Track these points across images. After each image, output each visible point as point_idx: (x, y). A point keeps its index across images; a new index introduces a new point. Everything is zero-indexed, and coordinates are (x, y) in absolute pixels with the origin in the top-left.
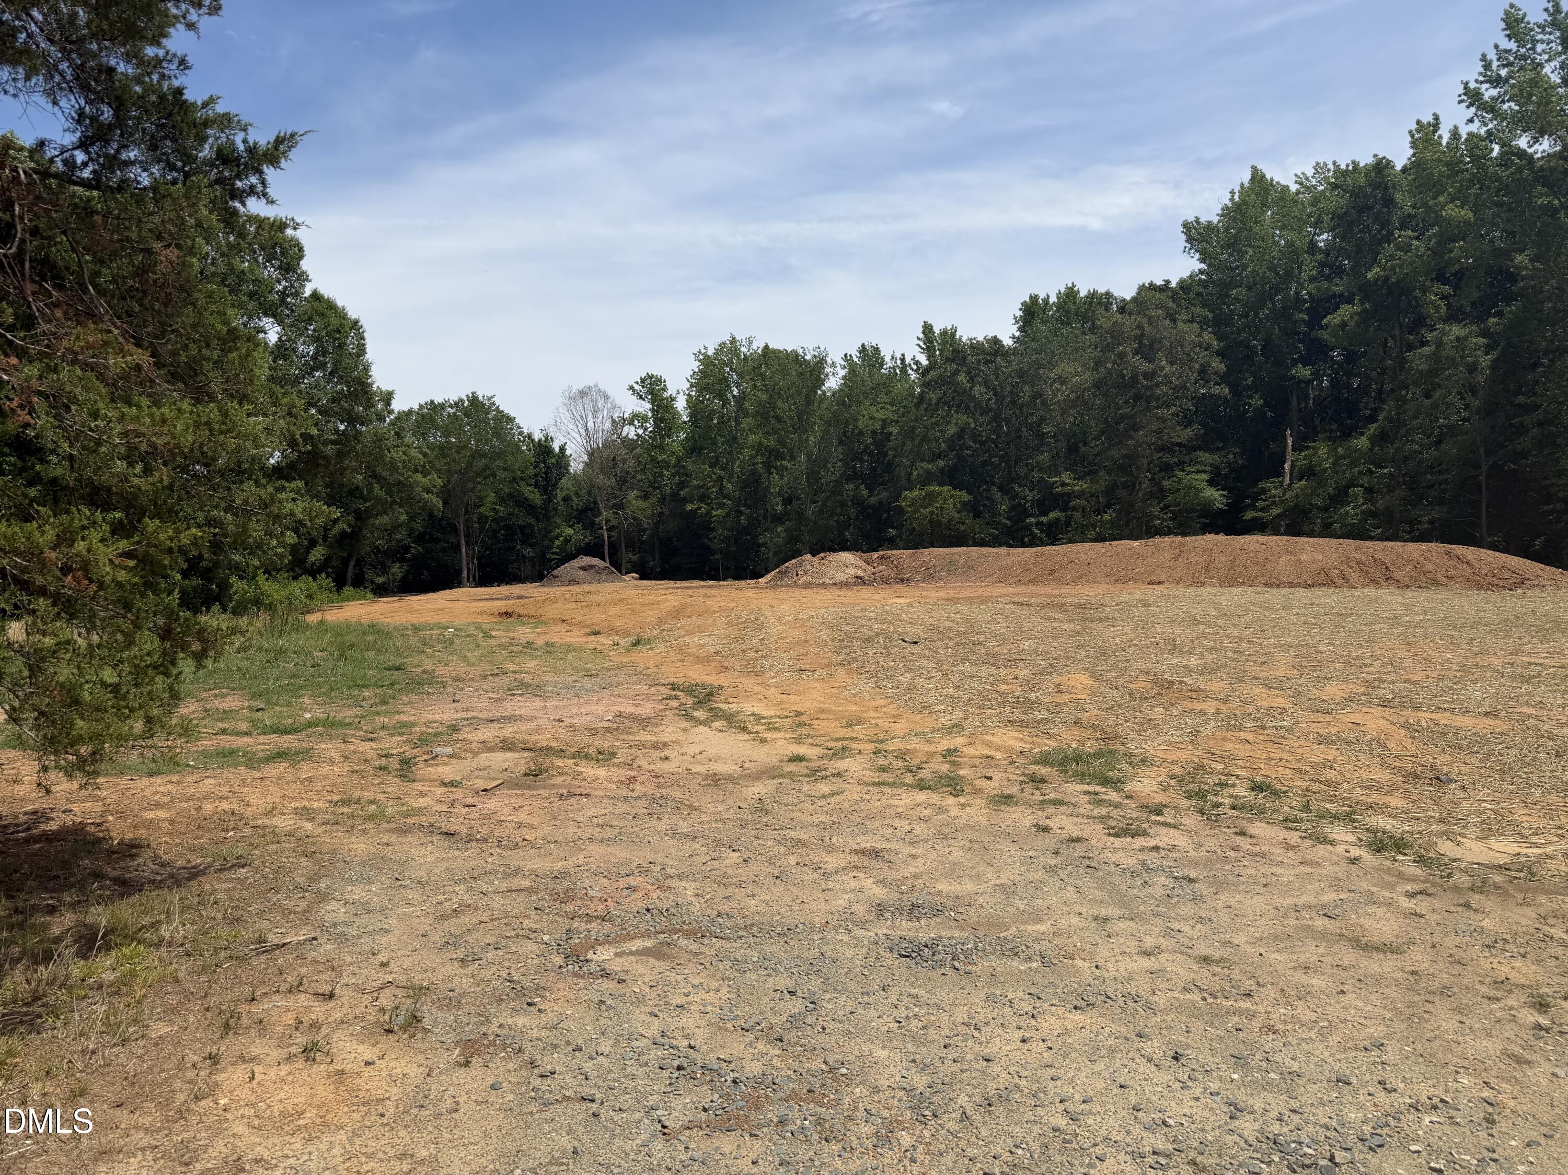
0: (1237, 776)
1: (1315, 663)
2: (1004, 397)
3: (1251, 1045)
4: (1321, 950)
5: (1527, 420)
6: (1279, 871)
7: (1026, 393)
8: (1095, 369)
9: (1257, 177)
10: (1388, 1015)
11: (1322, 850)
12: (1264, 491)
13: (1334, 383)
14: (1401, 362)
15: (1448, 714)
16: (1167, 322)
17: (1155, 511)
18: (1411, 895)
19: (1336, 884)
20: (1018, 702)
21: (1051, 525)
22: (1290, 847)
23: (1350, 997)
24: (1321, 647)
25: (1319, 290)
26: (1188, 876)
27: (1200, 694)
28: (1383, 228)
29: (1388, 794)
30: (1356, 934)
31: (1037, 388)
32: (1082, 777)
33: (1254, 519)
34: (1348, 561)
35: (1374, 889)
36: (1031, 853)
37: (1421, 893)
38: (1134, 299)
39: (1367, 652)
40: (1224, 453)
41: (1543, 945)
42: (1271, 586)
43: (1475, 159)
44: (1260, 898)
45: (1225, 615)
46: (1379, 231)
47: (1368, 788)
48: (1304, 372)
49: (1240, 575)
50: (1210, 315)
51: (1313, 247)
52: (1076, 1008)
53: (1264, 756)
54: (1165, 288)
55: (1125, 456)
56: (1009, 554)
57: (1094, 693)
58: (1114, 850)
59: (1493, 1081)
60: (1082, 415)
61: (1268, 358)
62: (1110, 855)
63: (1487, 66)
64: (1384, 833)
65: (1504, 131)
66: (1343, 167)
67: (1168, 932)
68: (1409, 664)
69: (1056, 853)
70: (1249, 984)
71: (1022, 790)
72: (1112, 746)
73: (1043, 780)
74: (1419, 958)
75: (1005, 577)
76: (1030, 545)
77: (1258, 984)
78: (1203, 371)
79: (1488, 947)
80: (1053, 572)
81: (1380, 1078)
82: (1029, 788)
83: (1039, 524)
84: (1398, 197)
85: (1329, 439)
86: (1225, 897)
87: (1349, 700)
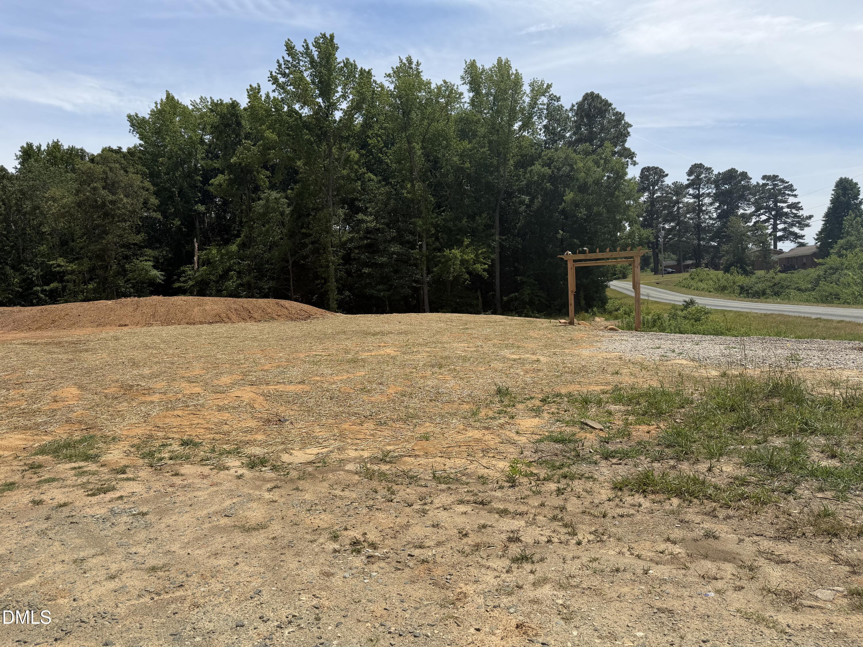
0: (173, 438)
1: (215, 365)
2: (11, 207)
3: (183, 622)
4: (224, 539)
5: (307, 240)
6: (199, 493)
7: (27, 206)
8: (77, 194)
9: (170, 98)
10: (262, 570)
11: (223, 474)
12: (184, 272)
13: (218, 216)
14: (250, 208)
15: (282, 385)
16: (122, 172)
17: (121, 283)
18: (270, 490)
19: (231, 494)
20: (23, 413)
21: (51, 291)
22: (204, 477)
23: (242, 565)
24: (219, 356)
25: (207, 164)
26: (142, 512)
27: (150, 391)
28: (237, 137)
29: (256, 433)
30: (243, 523)
31: (36, 203)
32: (70, 458)
33: (180, 287)
34: (230, 309)
35: (251, 492)
36: (27, 524)
37: (275, 487)
38: (99, 155)
39: (242, 356)
40: (160, 250)
41: (332, 501)
42: (191, 324)
43: (277, 110)
44: (188, 515)
45: (165, 342)
46: (235, 139)
47: (245, 432)
48: (201, 208)
49: (173, 319)
50: (147, 171)
51: (202, 141)
52: (56, 640)
53: (188, 423)
54: (119, 151)
55: (100, 250)
56: (20, 311)
57: (80, 399)
58: (91, 506)
59: (317, 593)
60: (70, 222)
61: (182, 199)
62: (88, 510)
63: (280, 66)
64: (255, 456)
65: (288, 100)
66: (215, 101)
67: (128, 556)
68: (263, 361)
69: (47, 519)
70: (182, 577)
71: (23, 477)
72: (92, 432)
73: (40, 466)
74: (276, 528)
75: (18, 326)
76: (38, 304)
77: (187, 576)
78: (145, 203)
79: (309, 510)
80: (54, 321)
81: (260, 615)
82: (28, 474)
83: (43, 291)
84: (243, 122)
85: (217, 245)
86: (167, 520)
87: (233, 384)
